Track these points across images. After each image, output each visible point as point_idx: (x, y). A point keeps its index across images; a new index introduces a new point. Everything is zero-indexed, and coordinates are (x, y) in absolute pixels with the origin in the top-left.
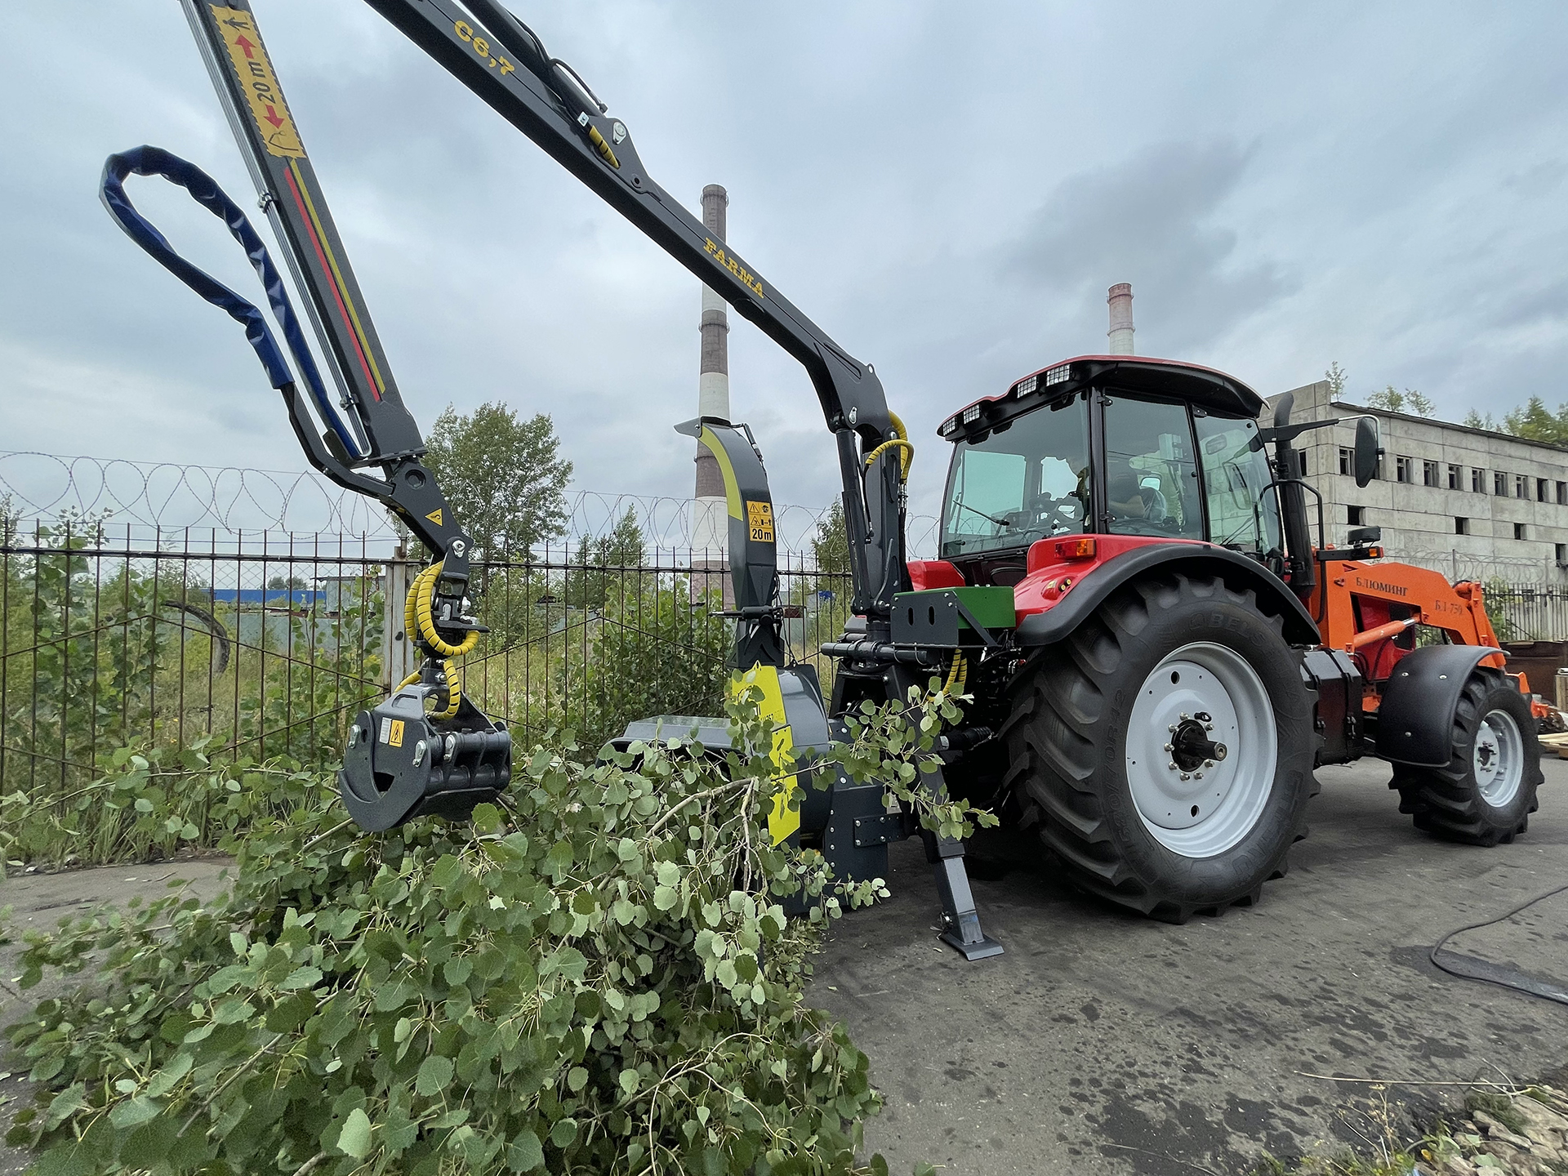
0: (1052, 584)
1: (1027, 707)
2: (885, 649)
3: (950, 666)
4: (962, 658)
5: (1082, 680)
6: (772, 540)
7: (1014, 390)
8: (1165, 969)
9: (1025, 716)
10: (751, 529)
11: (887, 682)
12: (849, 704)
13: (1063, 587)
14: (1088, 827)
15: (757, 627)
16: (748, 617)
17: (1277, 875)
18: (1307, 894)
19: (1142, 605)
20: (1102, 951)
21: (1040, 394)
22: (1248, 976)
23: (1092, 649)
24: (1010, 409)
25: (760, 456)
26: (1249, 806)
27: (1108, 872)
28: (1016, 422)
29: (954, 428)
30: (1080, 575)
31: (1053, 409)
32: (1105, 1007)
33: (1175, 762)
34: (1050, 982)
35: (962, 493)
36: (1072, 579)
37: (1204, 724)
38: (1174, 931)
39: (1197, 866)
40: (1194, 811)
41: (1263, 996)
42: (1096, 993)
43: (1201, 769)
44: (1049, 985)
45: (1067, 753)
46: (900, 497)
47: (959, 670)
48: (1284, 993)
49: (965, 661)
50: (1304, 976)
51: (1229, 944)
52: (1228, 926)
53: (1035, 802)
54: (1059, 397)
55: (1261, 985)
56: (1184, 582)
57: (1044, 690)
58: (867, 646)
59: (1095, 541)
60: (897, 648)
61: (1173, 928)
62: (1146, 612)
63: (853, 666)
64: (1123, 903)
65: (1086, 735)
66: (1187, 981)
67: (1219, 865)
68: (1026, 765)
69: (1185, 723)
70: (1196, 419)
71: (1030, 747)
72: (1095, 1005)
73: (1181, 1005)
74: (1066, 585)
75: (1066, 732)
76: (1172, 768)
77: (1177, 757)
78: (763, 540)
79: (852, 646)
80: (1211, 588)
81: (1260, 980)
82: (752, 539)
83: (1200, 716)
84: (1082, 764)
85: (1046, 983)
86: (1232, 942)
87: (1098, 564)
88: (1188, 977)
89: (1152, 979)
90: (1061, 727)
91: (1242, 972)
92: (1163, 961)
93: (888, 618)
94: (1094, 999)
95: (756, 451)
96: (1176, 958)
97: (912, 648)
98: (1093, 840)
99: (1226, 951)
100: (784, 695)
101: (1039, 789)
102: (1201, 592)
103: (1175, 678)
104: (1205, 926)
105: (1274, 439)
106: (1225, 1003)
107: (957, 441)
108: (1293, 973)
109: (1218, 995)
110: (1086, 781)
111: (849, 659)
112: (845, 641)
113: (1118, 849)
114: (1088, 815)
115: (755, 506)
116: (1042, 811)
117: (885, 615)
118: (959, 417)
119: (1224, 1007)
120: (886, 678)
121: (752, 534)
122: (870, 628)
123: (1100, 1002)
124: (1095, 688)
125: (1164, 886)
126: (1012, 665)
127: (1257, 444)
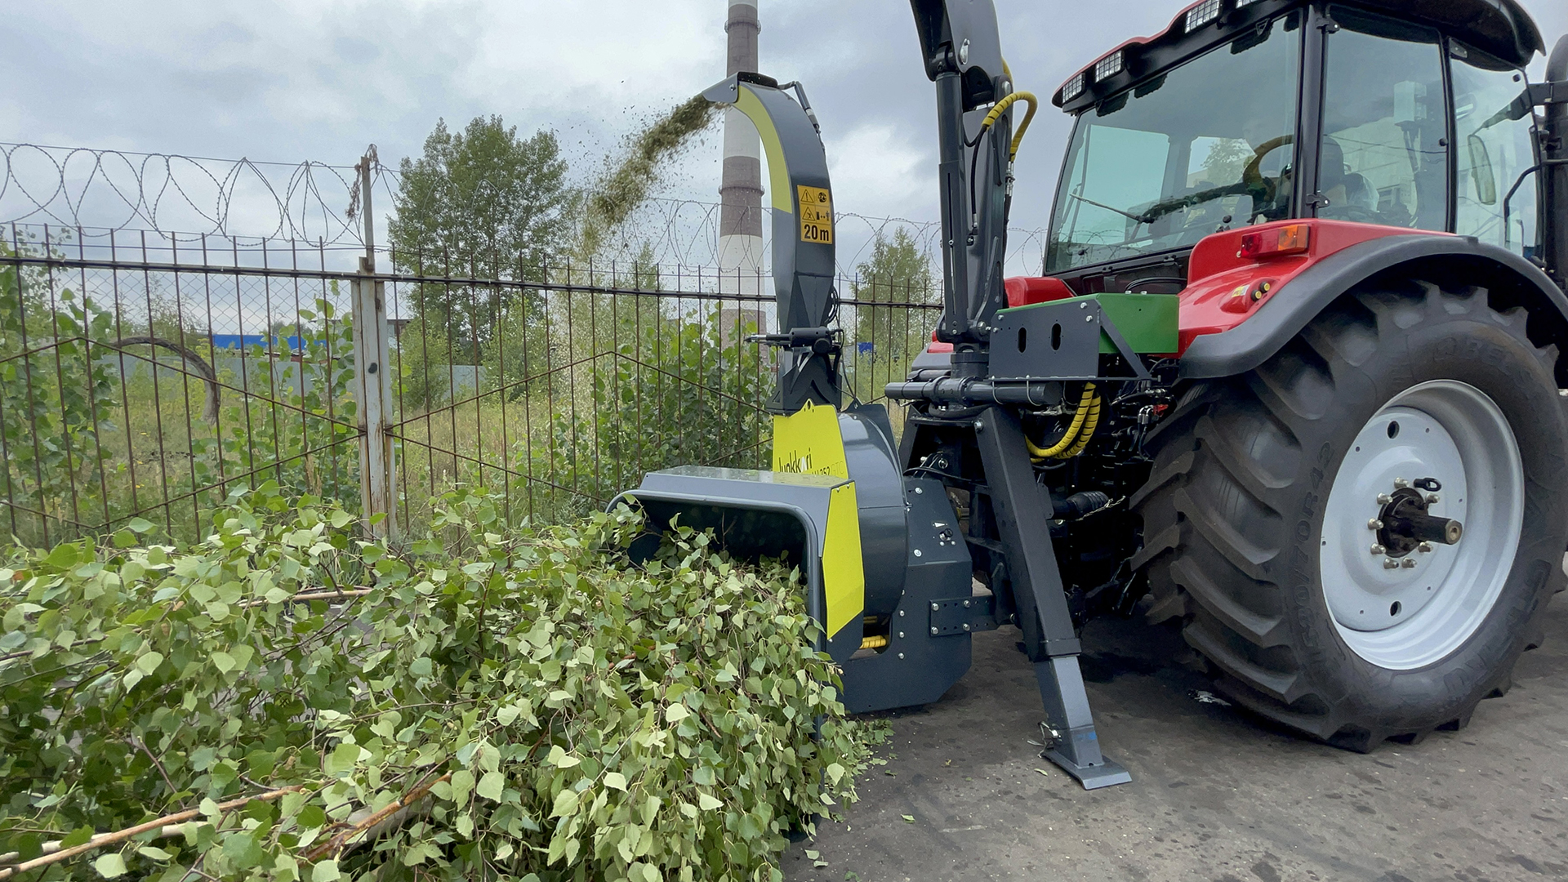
0: (1242, 291)
1: (1182, 463)
2: (978, 387)
3: (1075, 408)
4: (1094, 397)
5: (1271, 427)
6: (830, 242)
7: (1181, 21)
8: (1359, 816)
9: (1177, 477)
10: (803, 225)
11: (980, 431)
12: (924, 459)
13: (1258, 295)
14: (1261, 628)
15: (806, 360)
16: (798, 342)
17: (1497, 693)
18: (1523, 717)
19: (1368, 320)
20: (1265, 785)
21: (1220, 26)
22: (1471, 827)
23: (1288, 384)
24: (1165, 56)
25: (816, 126)
26: (1470, 604)
27: (1281, 686)
28: (1172, 76)
29: (1079, 90)
30: (1283, 278)
31: (1234, 51)
32: (1285, 868)
33: (1380, 544)
34: (1203, 827)
35: (1083, 185)
36: (1271, 283)
37: (1425, 494)
38: (1357, 762)
39: (1399, 680)
40: (1395, 608)
41: (1501, 858)
42: (1269, 844)
43: (1413, 555)
44: (1201, 831)
45: (1241, 529)
46: (1007, 178)
47: (1088, 414)
48: (1529, 855)
49: (1098, 401)
50: (1551, 831)
51: (1437, 783)
52: (1430, 758)
53: (1181, 589)
54: (1253, 25)
55: (1495, 842)
56: (1434, 292)
57: (1211, 441)
58: (953, 384)
59: (1310, 228)
60: (997, 383)
61: (1356, 757)
62: (1376, 334)
63: (931, 410)
64: (1297, 726)
65: (1273, 504)
66: (1392, 834)
67: (1425, 680)
68: (1174, 543)
69: (1401, 492)
70: (1453, 61)
71: (1181, 517)
72: (1272, 863)
73: (1391, 869)
74: (1263, 292)
75: (1242, 499)
76: (1374, 552)
77: (1384, 537)
78: (818, 240)
79: (928, 386)
80: (1469, 301)
81: (1491, 836)
82: (803, 239)
83: (1423, 484)
84: (1262, 544)
85: (1198, 829)
86: (1441, 780)
87: (1309, 262)
88: (1393, 829)
89: (1342, 829)
90: (1235, 491)
91: (1464, 823)
92: (1353, 804)
93: (985, 344)
94: (1269, 855)
95: (812, 118)
96: (1371, 802)
97: (1023, 383)
98: (1266, 645)
99: (1436, 792)
100: (847, 444)
101: (1189, 572)
102: (1454, 306)
103: (1393, 430)
104: (1399, 756)
105: (1548, 100)
106: (1452, 867)
107: (1079, 111)
108: (1534, 825)
109: (1440, 856)
110: (1265, 566)
111: (922, 402)
112: (917, 379)
113: (1298, 656)
114: (1263, 612)
115: (808, 193)
116: (1190, 601)
117: (982, 340)
118: (1089, 73)
119: (1451, 873)
120: (979, 424)
121: (804, 232)
122: (956, 361)
123: (1278, 859)
124: (1292, 439)
125: (1352, 705)
126: (1144, 412)
127: (1520, 108)
